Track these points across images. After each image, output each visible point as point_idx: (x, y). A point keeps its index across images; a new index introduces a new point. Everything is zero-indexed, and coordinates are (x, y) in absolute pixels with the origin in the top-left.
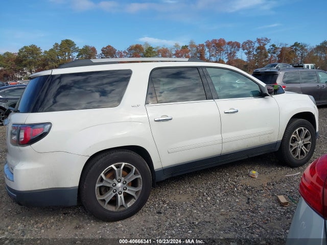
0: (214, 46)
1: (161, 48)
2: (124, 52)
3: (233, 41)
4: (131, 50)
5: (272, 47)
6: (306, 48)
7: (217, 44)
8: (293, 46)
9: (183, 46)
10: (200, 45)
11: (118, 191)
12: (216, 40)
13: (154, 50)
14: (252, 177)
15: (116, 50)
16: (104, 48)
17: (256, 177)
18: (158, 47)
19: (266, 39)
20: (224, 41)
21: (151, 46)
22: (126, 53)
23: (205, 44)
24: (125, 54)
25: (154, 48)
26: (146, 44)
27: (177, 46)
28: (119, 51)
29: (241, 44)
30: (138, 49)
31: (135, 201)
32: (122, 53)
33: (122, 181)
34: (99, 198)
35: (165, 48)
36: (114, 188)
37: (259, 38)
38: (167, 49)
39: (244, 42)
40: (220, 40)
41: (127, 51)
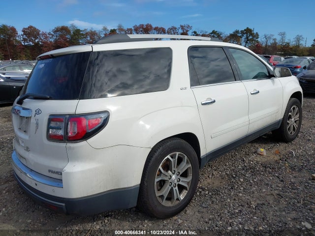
0: (141, 31)
1: (88, 30)
2: (49, 34)
3: (159, 27)
4: (57, 32)
5: (193, 33)
6: (221, 36)
7: (144, 29)
8: (211, 33)
9: (111, 30)
10: (128, 29)
11: (173, 184)
12: (143, 25)
13: (81, 32)
14: (260, 155)
15: (40, 31)
16: (24, 29)
17: (265, 154)
18: (85, 30)
19: (189, 26)
20: (151, 26)
21: (78, 28)
22: (51, 34)
23: (133, 29)
24: (51, 36)
25: (81, 31)
26: (73, 26)
27: (105, 29)
28: (43, 32)
29: (167, 30)
30: (64, 31)
31: (187, 192)
32: (46, 35)
33: (176, 172)
34: (158, 194)
35: (93, 31)
36: (170, 181)
37: (182, 25)
38: (95, 31)
39: (169, 29)
40: (147, 25)
41: (52, 33)
